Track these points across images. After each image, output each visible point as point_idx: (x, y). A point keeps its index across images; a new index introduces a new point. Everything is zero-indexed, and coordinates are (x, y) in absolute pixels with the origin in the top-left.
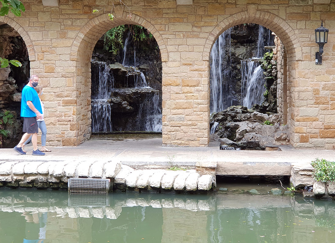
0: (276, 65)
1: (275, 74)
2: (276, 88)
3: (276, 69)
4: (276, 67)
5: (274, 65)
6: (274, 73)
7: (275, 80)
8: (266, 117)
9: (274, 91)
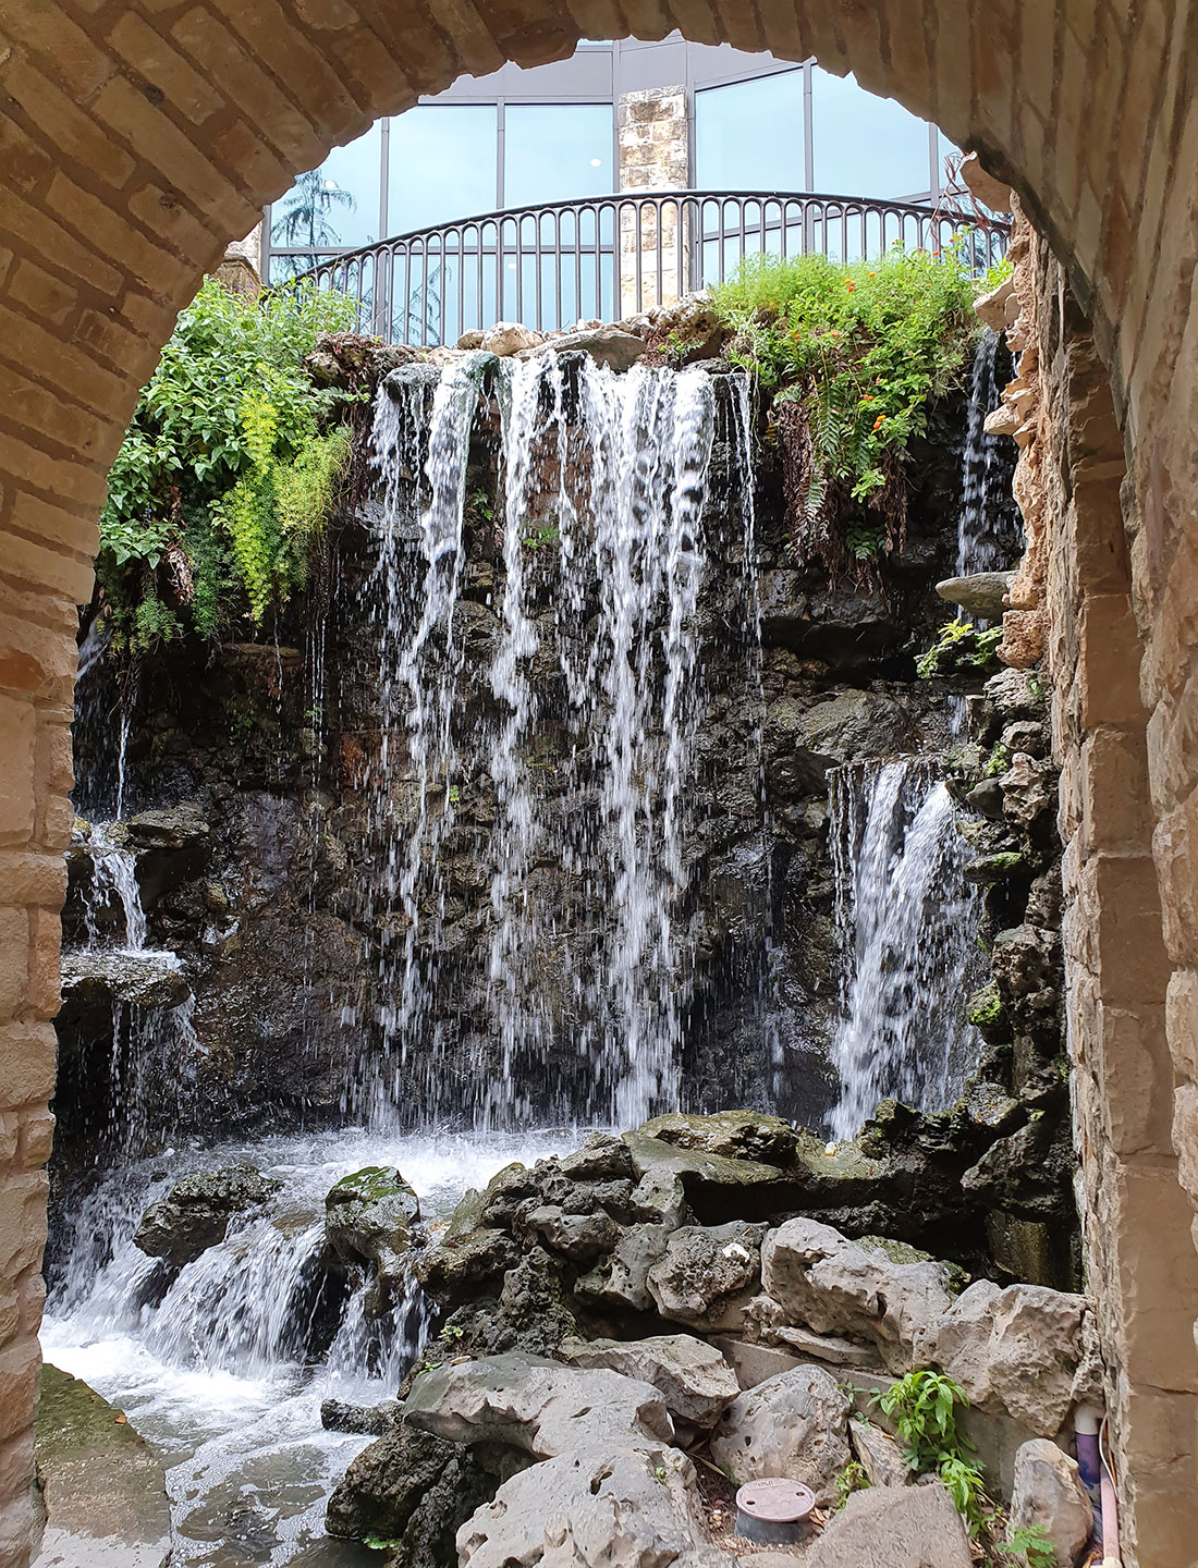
0: (1035, 712)
1: (1033, 798)
2: (1057, 952)
3: (1040, 748)
4: (1036, 726)
5: (1021, 713)
6: (1024, 789)
7: (1041, 871)
8: (912, 1306)
9: (1035, 989)
